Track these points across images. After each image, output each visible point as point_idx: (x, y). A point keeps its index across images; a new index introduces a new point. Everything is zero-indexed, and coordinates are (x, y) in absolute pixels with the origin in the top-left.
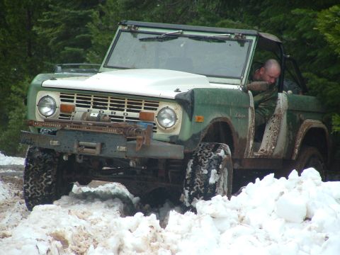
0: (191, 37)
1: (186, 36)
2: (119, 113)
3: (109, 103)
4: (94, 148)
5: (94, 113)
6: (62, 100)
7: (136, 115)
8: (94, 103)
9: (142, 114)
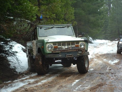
0: (56, 27)
1: (55, 27)
2: (69, 46)
3: (66, 44)
4: (71, 55)
5: (66, 47)
6: (54, 45)
7: (74, 46)
8: (62, 45)
9: (76, 46)
